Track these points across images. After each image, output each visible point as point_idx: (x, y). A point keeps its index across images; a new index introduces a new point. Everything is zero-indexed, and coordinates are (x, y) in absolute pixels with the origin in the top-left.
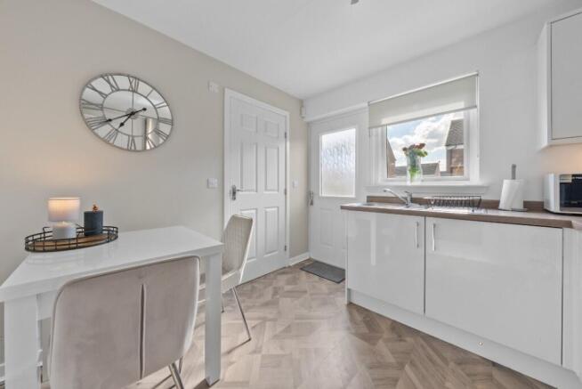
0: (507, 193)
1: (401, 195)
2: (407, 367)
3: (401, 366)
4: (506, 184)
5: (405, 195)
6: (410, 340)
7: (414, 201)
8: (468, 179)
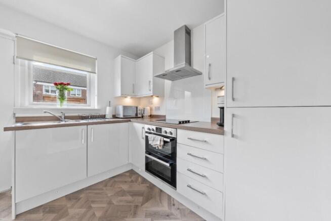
0: (108, 112)
1: (57, 115)
2: (93, 205)
3: (90, 208)
4: (108, 109)
5: (60, 115)
6: (82, 196)
7: (66, 118)
8: (90, 106)
